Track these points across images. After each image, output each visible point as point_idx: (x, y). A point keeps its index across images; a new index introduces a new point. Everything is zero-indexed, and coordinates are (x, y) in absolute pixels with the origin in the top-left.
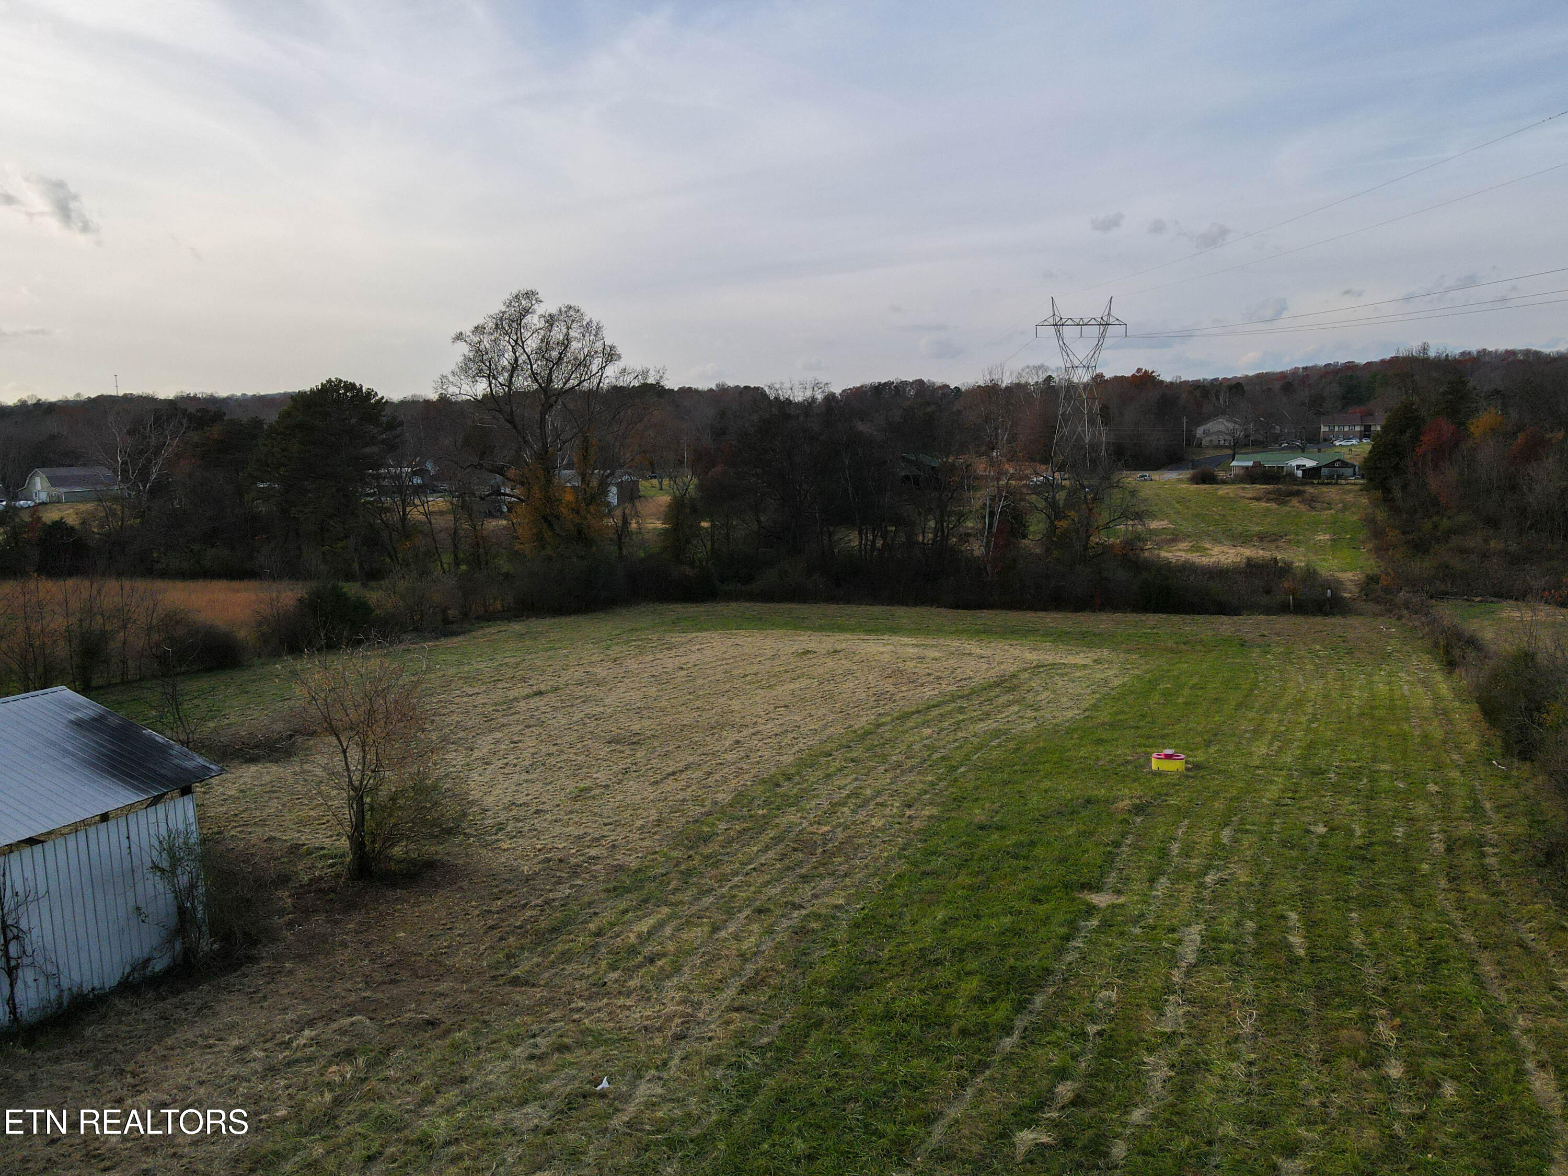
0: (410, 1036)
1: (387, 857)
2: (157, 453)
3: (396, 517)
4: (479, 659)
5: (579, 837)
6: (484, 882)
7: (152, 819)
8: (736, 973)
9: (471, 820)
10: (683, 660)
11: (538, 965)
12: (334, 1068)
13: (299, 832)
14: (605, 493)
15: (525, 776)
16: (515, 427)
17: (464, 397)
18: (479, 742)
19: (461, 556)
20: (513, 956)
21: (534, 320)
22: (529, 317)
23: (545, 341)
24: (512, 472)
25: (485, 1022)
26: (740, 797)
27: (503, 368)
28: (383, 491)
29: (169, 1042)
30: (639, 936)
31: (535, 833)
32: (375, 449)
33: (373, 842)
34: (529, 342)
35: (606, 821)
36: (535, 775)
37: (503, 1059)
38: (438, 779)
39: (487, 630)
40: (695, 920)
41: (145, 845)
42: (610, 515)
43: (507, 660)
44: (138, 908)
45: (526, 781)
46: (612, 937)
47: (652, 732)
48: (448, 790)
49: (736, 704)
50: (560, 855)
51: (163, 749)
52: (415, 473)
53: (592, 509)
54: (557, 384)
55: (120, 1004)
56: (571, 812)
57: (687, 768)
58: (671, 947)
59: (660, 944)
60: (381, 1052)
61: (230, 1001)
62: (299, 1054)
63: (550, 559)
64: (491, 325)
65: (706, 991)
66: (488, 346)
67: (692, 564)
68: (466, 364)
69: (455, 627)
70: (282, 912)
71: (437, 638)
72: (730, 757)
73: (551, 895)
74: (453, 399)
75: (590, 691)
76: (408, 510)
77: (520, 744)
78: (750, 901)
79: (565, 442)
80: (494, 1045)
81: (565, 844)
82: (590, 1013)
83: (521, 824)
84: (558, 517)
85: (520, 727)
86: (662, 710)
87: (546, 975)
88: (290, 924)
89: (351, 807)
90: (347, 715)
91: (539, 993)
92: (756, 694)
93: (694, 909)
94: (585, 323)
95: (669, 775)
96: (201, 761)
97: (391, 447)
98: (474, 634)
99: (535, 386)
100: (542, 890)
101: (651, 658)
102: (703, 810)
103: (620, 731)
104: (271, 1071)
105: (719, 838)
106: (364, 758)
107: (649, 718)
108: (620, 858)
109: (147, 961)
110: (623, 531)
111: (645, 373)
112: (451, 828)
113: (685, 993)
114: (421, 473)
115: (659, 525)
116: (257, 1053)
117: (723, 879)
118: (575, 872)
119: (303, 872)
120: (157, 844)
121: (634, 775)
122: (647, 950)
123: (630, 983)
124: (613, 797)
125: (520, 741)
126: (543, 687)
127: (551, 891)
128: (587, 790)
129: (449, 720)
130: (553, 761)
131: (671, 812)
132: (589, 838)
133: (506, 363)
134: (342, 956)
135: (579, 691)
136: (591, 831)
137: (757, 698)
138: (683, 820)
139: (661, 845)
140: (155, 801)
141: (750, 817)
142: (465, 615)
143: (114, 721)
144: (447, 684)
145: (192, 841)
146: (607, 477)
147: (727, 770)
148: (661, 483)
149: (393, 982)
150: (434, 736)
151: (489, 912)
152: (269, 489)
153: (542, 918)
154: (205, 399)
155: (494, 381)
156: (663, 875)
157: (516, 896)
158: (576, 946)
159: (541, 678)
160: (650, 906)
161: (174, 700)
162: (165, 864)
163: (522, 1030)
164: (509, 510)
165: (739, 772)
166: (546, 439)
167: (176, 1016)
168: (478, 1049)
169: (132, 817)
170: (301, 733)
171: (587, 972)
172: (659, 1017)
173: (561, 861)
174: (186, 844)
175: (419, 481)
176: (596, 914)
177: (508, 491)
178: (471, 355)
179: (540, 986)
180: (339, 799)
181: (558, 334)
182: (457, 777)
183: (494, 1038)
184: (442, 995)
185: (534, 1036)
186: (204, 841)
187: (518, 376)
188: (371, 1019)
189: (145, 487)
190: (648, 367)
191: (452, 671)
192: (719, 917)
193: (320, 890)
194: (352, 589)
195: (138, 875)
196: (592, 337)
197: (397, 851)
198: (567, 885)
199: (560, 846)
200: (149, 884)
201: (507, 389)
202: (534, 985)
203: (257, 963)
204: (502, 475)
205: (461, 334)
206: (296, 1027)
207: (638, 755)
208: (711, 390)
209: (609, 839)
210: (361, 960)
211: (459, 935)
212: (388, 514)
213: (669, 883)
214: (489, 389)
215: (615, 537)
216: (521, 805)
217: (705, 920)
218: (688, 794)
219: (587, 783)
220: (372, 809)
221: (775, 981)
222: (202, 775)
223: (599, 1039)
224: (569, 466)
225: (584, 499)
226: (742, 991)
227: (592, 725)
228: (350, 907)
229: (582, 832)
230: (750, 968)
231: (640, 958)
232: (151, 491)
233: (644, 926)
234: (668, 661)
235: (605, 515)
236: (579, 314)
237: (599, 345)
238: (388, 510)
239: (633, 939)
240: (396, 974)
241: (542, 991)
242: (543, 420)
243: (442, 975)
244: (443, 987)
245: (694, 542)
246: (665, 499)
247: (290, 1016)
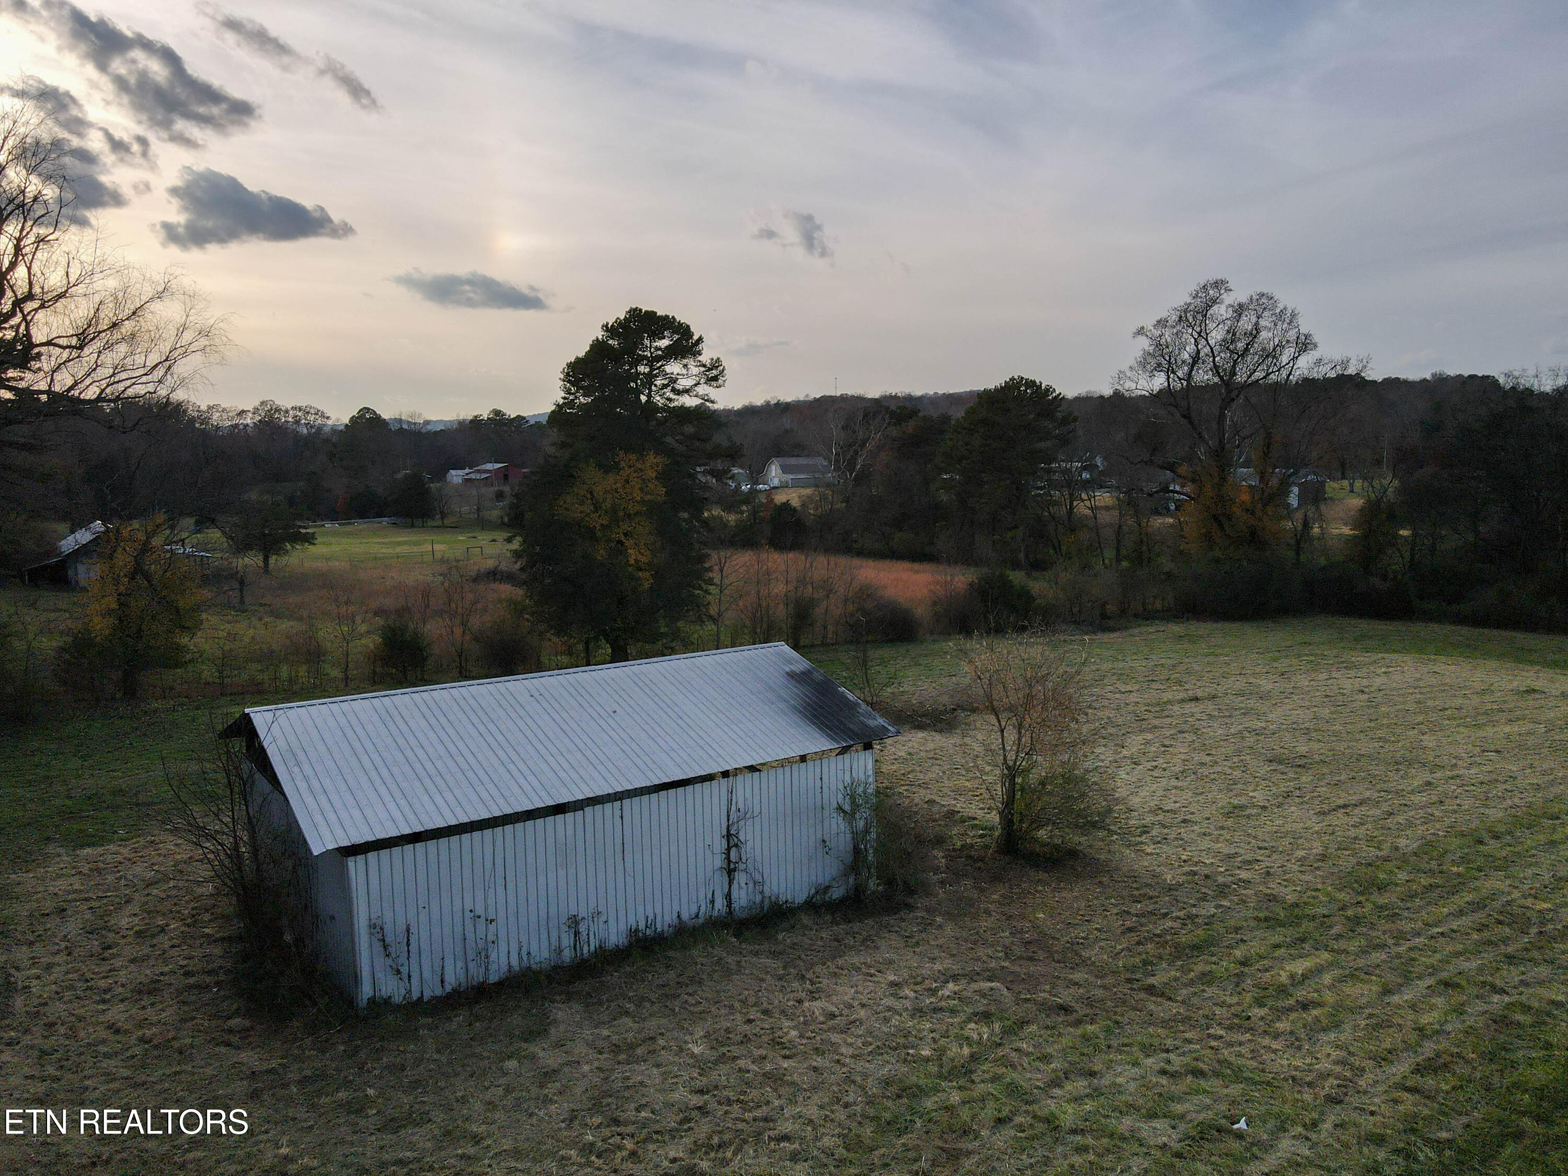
0: (1044, 1016)
1: (1033, 838)
2: (863, 445)
3: (1063, 511)
4: (1134, 657)
5: (1230, 857)
6: (1125, 882)
7: (840, 766)
8: (1408, 1047)
9: (1116, 818)
10: (1365, 682)
11: (1176, 979)
12: (972, 1025)
13: (955, 799)
14: (1287, 493)
15: (1174, 782)
16: (1191, 423)
17: (1139, 393)
18: (1129, 741)
19: (1124, 552)
20: (1151, 964)
21: (1221, 311)
22: (1215, 308)
23: (1232, 332)
24: (1183, 469)
25: (1117, 1023)
26: (1428, 847)
27: (1184, 362)
28: (1052, 485)
29: (840, 962)
30: (1292, 976)
31: (1181, 842)
32: (1049, 444)
33: (1021, 821)
34: (1214, 334)
35: (1261, 844)
36: (1185, 784)
37: (1133, 1065)
38: (1087, 771)
39: (1144, 629)
40: (1362, 976)
41: (833, 788)
42: (1289, 516)
43: (1163, 661)
44: (824, 841)
45: (1176, 788)
46: (1260, 970)
47: (1322, 757)
48: (1095, 783)
49: (1429, 741)
50: (1206, 871)
51: (853, 706)
52: (1084, 468)
53: (1270, 510)
54: (1240, 378)
55: (806, 920)
56: (1222, 828)
57: (1362, 803)
58: (1329, 997)
59: (1317, 991)
60: (1015, 1023)
61: (890, 939)
62: (943, 1004)
63: (1217, 561)
64: (1175, 318)
65: (1370, 1058)
66: (1169, 340)
67: (1384, 578)
68: (1145, 359)
69: (1111, 623)
70: (936, 870)
71: (1094, 633)
72: (1417, 799)
73: (1194, 911)
74: (1127, 394)
75: (1251, 703)
76: (1075, 503)
77: (1170, 749)
78: (1434, 970)
79: (1244, 438)
80: (1125, 1049)
81: (1213, 861)
82: (1230, 1045)
83: (1166, 831)
84: (1229, 518)
85: (1172, 731)
86: (1336, 734)
87: (1184, 992)
88: (942, 883)
89: (1003, 784)
90: (1007, 697)
91: (1174, 1008)
92: (1458, 733)
93: (1361, 962)
94: (1278, 311)
95: (1340, 807)
96: (881, 721)
97: (1064, 441)
98: (1131, 631)
99: (1216, 379)
100: (1185, 903)
101: (1323, 676)
102: (1380, 854)
103: (1282, 751)
104: (919, 1012)
105: (1398, 889)
106: (1019, 739)
107: (1319, 741)
108: (1274, 887)
109: (827, 888)
110: (1302, 537)
111: (1345, 363)
112: (1096, 822)
113: (1343, 1054)
114: (1090, 468)
115: (1346, 531)
116: (907, 992)
117: (1400, 937)
118: (1222, 891)
119: (957, 836)
120: (841, 787)
121: (1297, 800)
122: (1301, 994)
123: (1277, 1025)
124: (1270, 820)
125: (1171, 746)
126: (1199, 694)
127: (1194, 906)
128: (1242, 807)
129: (1100, 714)
130: (1204, 771)
131: (1339, 849)
132: (1240, 859)
133: (1186, 356)
134: (985, 923)
135: (1238, 702)
136: (1242, 851)
137: (1459, 738)
138: (1354, 861)
139: (1324, 883)
140: (844, 751)
141: (1441, 872)
142: (1123, 612)
143: (817, 676)
144: (1099, 680)
145: (870, 791)
146: (1290, 476)
147: (1413, 813)
148: (1351, 485)
149: (1031, 959)
150: (1085, 729)
151: (1128, 913)
152: (951, 479)
153: (1184, 932)
154: (904, 398)
155: (1172, 376)
156: (1324, 916)
157: (1156, 903)
158: (1219, 970)
159: (1199, 684)
160: (1307, 946)
161: (865, 664)
162: (847, 807)
163: (1156, 1042)
164: (1177, 508)
165: (1428, 819)
166: (1224, 435)
167: (847, 941)
168: (1109, 1047)
169: (825, 761)
170: (964, 709)
171: (1228, 1000)
172: (1310, 1071)
173: (1207, 876)
174: (865, 792)
175: (1088, 476)
176: (1242, 940)
177: (1178, 488)
178: (1151, 349)
179: (1177, 1001)
180: (994, 775)
181: (1246, 323)
182: (1105, 772)
183: (1126, 1041)
184: (1076, 984)
185: (1167, 1051)
186: (878, 792)
187: (1199, 368)
188: (1008, 989)
189: (851, 475)
190: (1349, 356)
191: (1106, 666)
192: (1393, 978)
193: (971, 857)
194: (1017, 577)
195: (826, 813)
196: (1285, 326)
197: (1042, 834)
198: (1213, 904)
199: (1207, 862)
200: (834, 821)
201: (1185, 383)
202: (1170, 999)
203: (913, 911)
204: (1172, 471)
205: (1143, 328)
206: (942, 978)
207: (1304, 779)
208: (1424, 381)
209: (1264, 865)
210: (1003, 931)
211: (1096, 929)
212: (1056, 507)
213: (1331, 927)
214: (1166, 384)
215: (1293, 542)
216: (1168, 811)
217: (1374, 978)
218: (1361, 832)
219: (1243, 801)
220: (1023, 790)
221: (1462, 1069)
222: (881, 734)
223: (1238, 1076)
224: (1246, 464)
225: (1261, 499)
226: (1418, 1070)
227: (1251, 739)
228: (996, 879)
229: (1233, 851)
230: (1429, 1048)
231: (1292, 1002)
232: (855, 479)
233: (1299, 967)
234: (1347, 682)
235: (1282, 518)
236: (1272, 301)
237: (1292, 335)
238: (1056, 503)
239: (1284, 978)
240: (1034, 952)
241: (1178, 1007)
242: (1222, 417)
243: (1077, 965)
244: (1078, 976)
245: (1389, 552)
246: (1356, 502)
247: (938, 967)
